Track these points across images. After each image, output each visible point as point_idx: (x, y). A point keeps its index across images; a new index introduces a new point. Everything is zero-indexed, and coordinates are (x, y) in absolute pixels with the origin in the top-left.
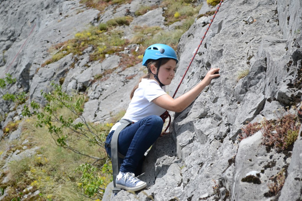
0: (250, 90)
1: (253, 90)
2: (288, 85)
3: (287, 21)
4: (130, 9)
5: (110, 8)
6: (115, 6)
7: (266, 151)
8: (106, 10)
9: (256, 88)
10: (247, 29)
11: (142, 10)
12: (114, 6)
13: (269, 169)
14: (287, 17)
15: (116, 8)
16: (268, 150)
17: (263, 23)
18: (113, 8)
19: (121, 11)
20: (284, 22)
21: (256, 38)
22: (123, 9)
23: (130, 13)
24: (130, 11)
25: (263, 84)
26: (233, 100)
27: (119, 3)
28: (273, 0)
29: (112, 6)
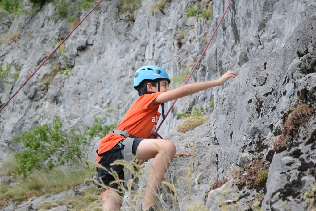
0: (203, 182)
1: (206, 182)
2: (248, 152)
3: (230, 137)
4: (33, 205)
5: (10, 204)
6: (16, 202)
7: (238, 189)
8: (7, 206)
9: (209, 180)
11: (45, 206)
12: (14, 203)
13: (244, 198)
15: (17, 204)
16: (240, 188)
17: (204, 146)
18: (14, 204)
19: (23, 207)
20: (226, 141)
21: (199, 155)
22: (24, 206)
23: (33, 209)
24: (32, 207)
25: (216, 175)
26: (185, 193)
27: (20, 201)
28: (210, 133)
29: (13, 203)
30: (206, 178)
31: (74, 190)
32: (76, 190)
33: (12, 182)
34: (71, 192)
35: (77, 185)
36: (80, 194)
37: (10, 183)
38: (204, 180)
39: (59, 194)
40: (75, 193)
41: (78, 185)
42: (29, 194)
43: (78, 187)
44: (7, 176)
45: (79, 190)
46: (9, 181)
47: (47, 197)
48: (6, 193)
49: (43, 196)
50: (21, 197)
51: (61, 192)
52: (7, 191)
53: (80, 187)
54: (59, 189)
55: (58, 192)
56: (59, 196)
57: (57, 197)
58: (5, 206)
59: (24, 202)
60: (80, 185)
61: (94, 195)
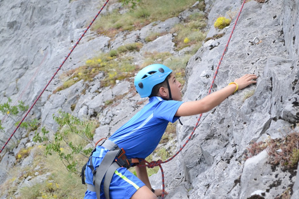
0: (256, 110)
1: (259, 110)
2: (293, 103)
4: (140, 35)
5: (120, 34)
6: (125, 32)
8: (117, 37)
9: (262, 108)
10: (253, 50)
11: (152, 36)
12: (124, 33)
13: (274, 188)
14: (293, 37)
15: (127, 34)
17: (269, 44)
18: (124, 34)
19: (131, 37)
21: (261, 59)
22: (133, 36)
23: (141, 39)
24: (140, 37)
25: (269, 104)
26: (239, 120)
27: (129, 30)
28: (278, 21)
29: (122, 33)
30: (259, 105)
31: (179, 17)
32: (180, 17)
33: (122, 9)
34: (175, 19)
35: (181, 12)
36: (185, 21)
37: (120, 10)
38: (257, 108)
39: (164, 22)
40: (180, 20)
41: (183, 11)
42: (136, 23)
43: (182, 13)
44: (117, 3)
45: (183, 17)
46: (119, 8)
47: (153, 26)
48: (116, 23)
49: (149, 25)
50: (130, 26)
51: (166, 19)
52: (117, 20)
53: (184, 13)
54: (165, 16)
55: (164, 20)
56: (164, 25)
57: (163, 25)
58: (115, 37)
59: (132, 32)
60: (184, 12)
61: (197, 22)
